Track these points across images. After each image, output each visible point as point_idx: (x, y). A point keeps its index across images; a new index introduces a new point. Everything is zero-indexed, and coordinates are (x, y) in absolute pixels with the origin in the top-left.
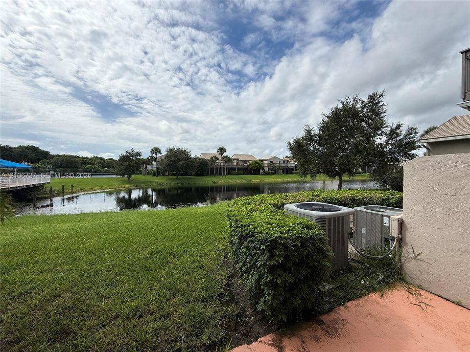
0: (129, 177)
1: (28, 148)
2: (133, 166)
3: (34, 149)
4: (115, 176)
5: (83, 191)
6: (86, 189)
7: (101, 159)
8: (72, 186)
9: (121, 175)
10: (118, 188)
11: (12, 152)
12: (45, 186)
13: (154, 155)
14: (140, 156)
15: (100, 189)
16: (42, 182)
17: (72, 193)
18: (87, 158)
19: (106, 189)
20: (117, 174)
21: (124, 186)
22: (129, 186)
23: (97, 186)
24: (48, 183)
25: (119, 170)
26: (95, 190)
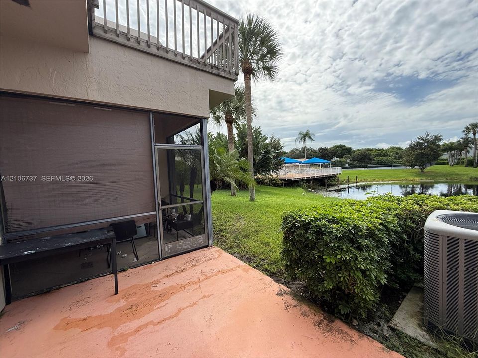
0: (422, 169)
1: (338, 147)
2: (427, 155)
3: (342, 147)
4: (404, 167)
5: (366, 182)
6: (369, 180)
7: (399, 149)
8: (356, 177)
9: (409, 166)
10: (405, 180)
11: (328, 151)
12: (337, 176)
13: (471, 135)
14: (439, 140)
15: (382, 181)
16: (335, 173)
17: (357, 183)
18: (383, 149)
19: (388, 181)
20: (405, 165)
21: (412, 179)
22: (419, 179)
23: (381, 177)
24: (340, 174)
25: (407, 161)
26: (377, 181)
